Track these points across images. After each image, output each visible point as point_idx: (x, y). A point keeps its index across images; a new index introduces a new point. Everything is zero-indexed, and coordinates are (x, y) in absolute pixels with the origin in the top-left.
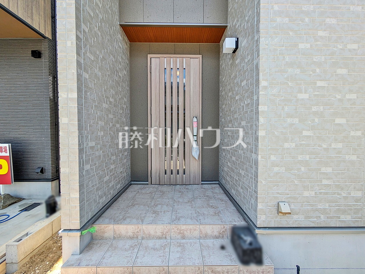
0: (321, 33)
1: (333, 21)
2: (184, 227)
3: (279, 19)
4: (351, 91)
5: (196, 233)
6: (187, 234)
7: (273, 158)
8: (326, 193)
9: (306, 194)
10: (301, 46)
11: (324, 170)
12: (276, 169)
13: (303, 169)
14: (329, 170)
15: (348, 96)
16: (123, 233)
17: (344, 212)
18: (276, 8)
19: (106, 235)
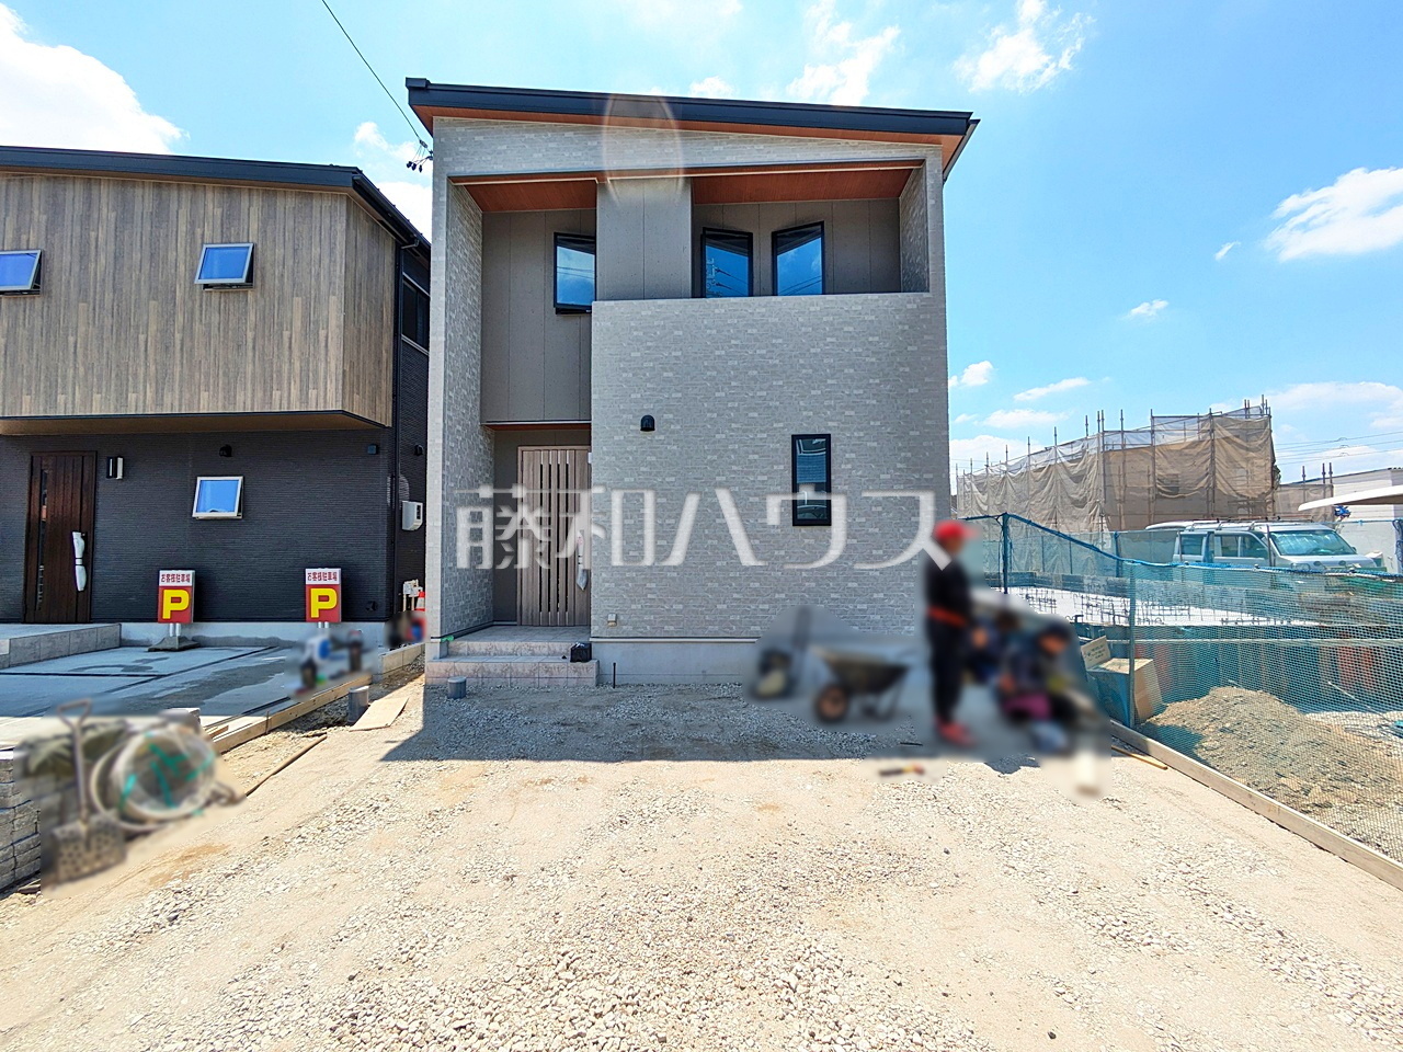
0: (643, 469)
1: (654, 459)
2: (533, 644)
3: (607, 458)
4: (669, 517)
5: (545, 650)
6: (536, 650)
7: (604, 575)
8: (651, 606)
9: (633, 607)
10: (626, 480)
11: (648, 585)
12: (607, 585)
13: (630, 584)
14: (654, 585)
15: (667, 522)
16: (477, 649)
17: (667, 623)
18: (605, 449)
19: (461, 651)
